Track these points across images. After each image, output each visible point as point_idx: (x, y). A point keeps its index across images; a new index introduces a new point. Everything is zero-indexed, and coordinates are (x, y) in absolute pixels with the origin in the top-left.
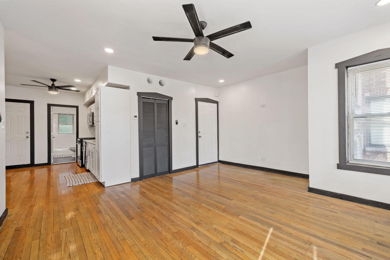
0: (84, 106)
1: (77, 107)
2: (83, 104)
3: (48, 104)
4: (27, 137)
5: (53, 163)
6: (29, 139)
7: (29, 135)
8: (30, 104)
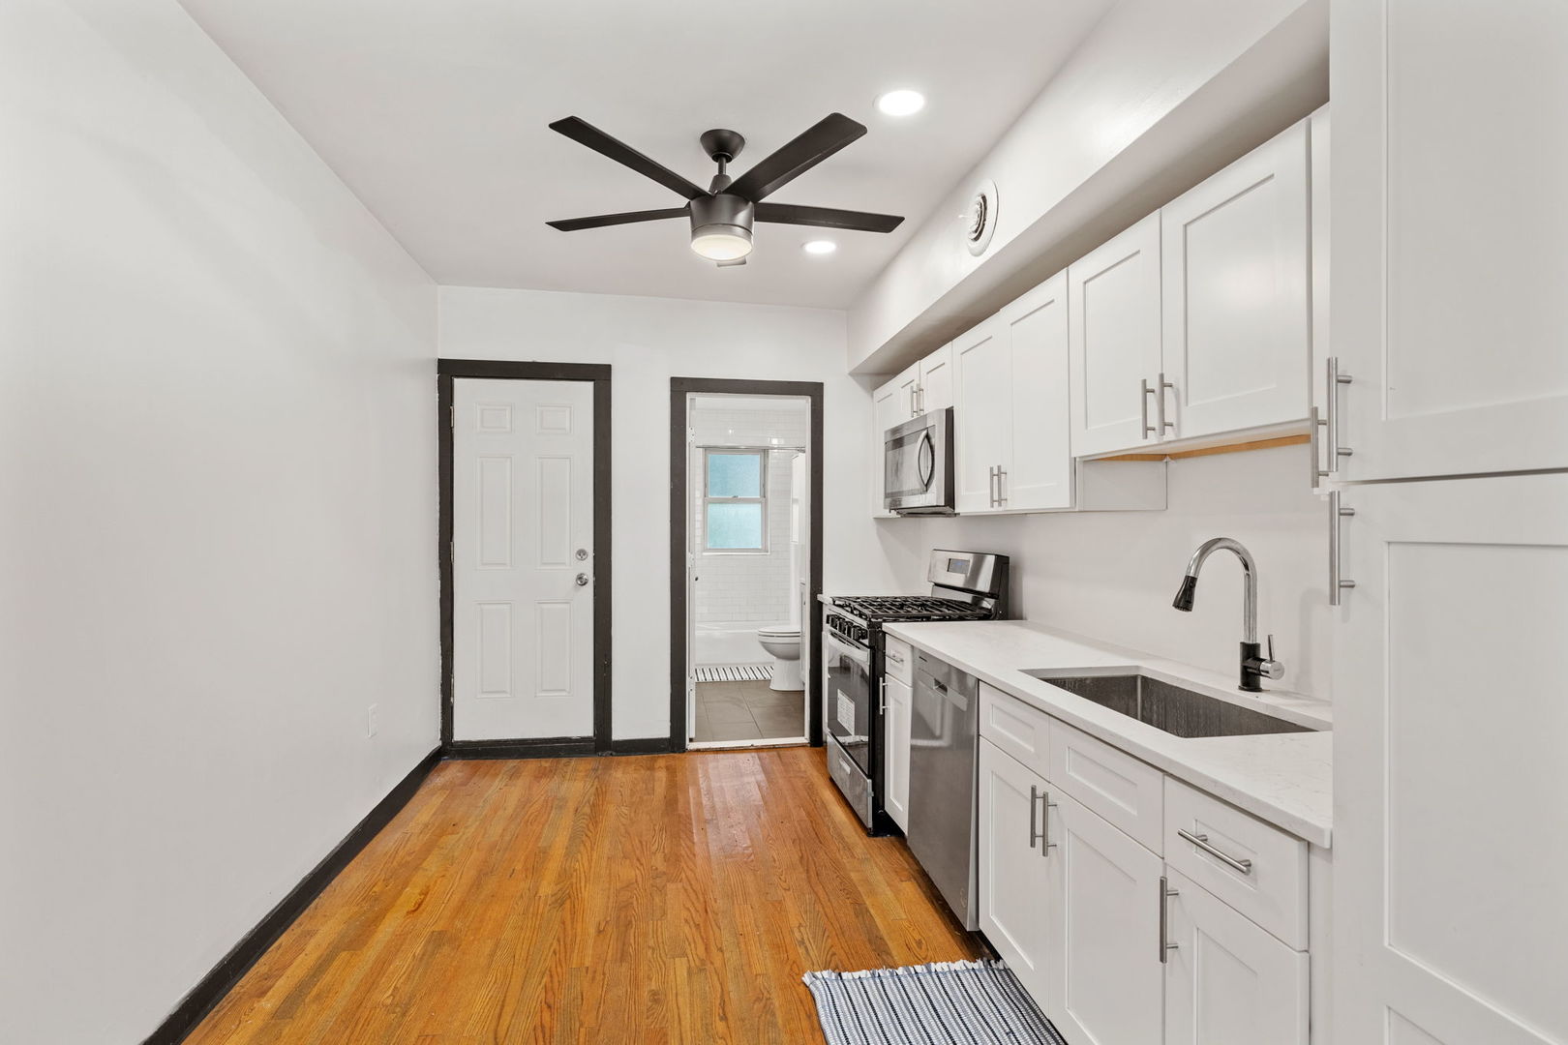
0: (849, 377)
1: (814, 391)
2: (847, 371)
3: (673, 380)
4: (581, 581)
5: (693, 736)
6: (589, 588)
7: (587, 568)
8: (591, 384)
